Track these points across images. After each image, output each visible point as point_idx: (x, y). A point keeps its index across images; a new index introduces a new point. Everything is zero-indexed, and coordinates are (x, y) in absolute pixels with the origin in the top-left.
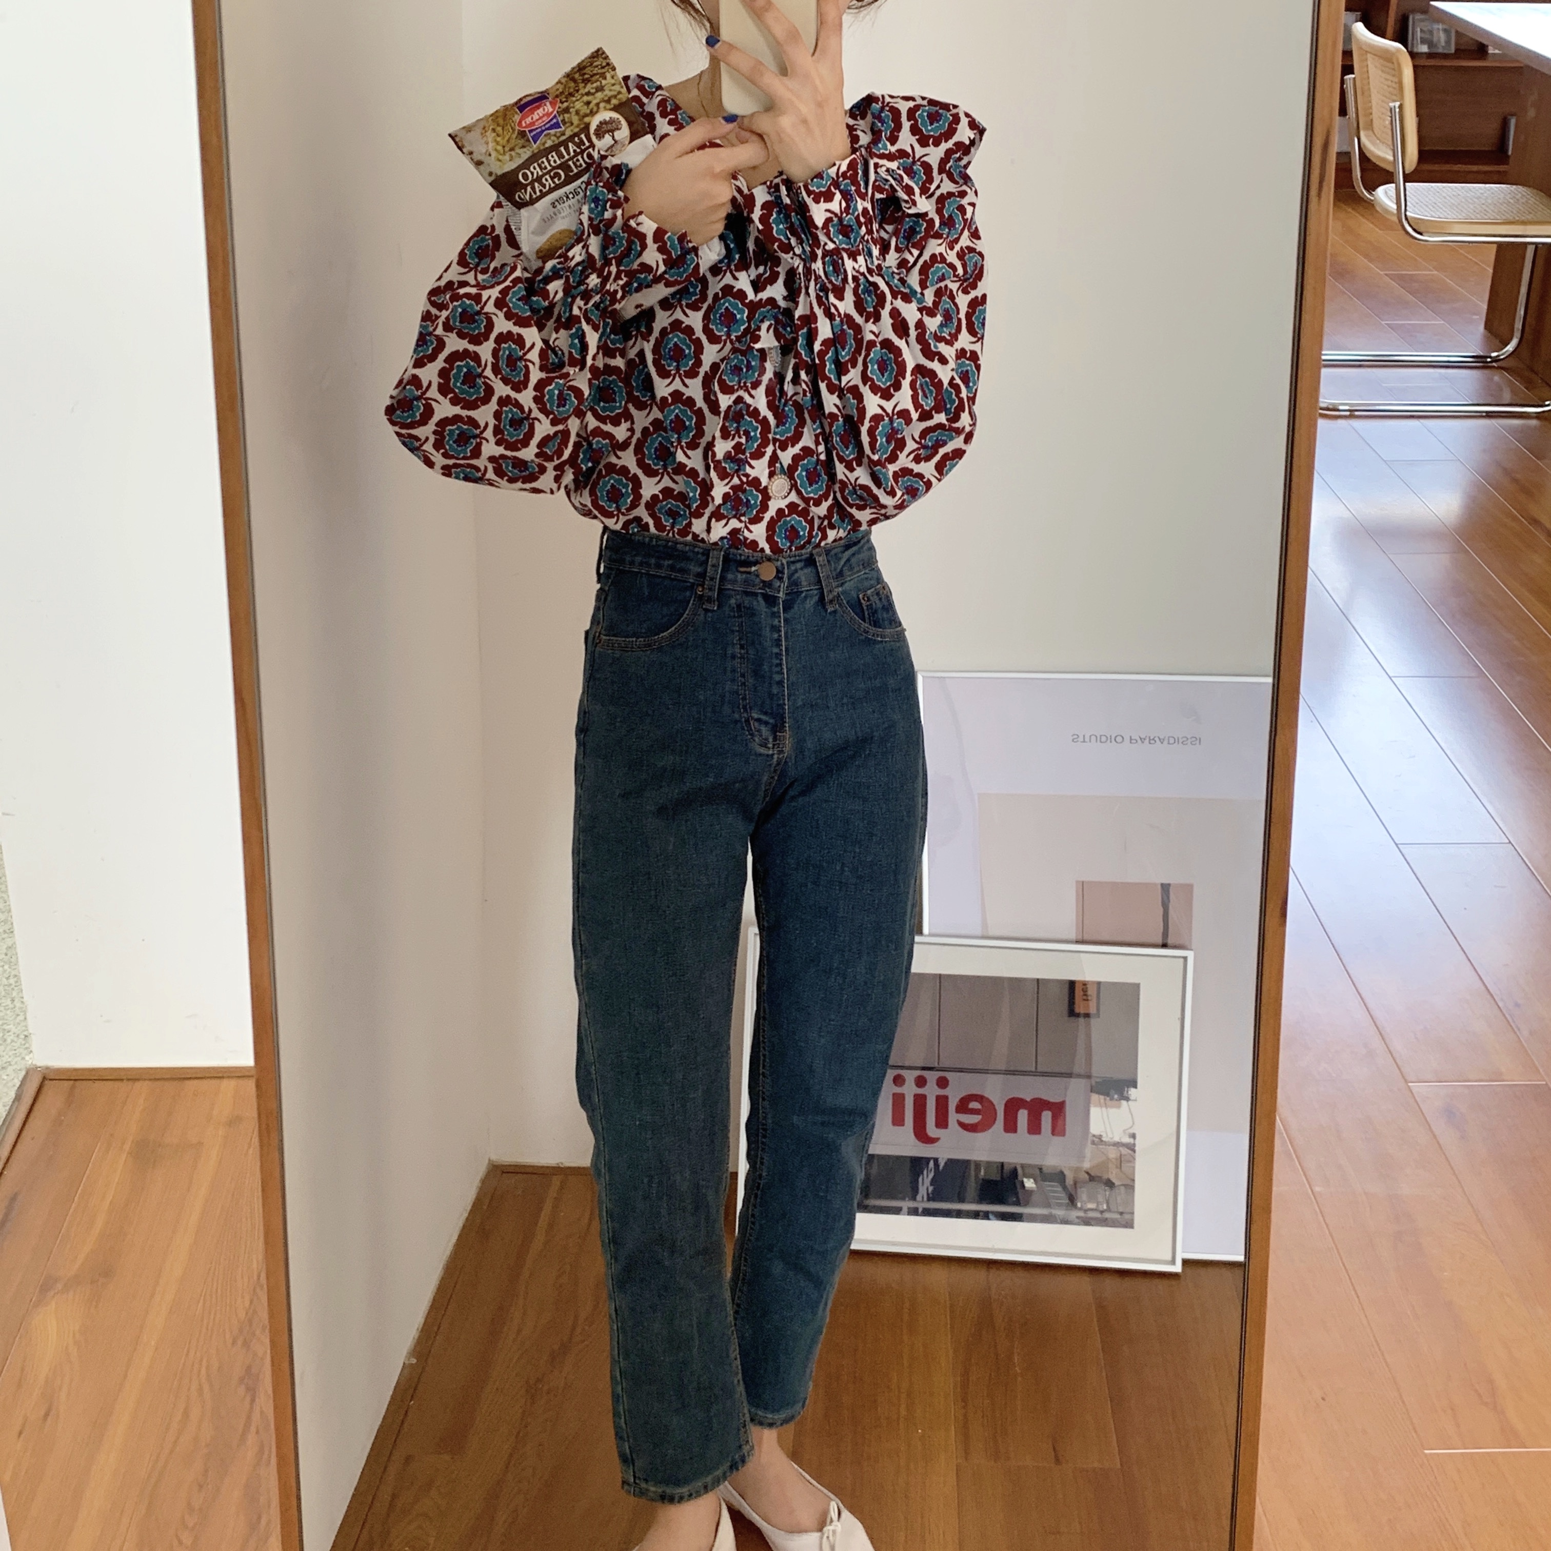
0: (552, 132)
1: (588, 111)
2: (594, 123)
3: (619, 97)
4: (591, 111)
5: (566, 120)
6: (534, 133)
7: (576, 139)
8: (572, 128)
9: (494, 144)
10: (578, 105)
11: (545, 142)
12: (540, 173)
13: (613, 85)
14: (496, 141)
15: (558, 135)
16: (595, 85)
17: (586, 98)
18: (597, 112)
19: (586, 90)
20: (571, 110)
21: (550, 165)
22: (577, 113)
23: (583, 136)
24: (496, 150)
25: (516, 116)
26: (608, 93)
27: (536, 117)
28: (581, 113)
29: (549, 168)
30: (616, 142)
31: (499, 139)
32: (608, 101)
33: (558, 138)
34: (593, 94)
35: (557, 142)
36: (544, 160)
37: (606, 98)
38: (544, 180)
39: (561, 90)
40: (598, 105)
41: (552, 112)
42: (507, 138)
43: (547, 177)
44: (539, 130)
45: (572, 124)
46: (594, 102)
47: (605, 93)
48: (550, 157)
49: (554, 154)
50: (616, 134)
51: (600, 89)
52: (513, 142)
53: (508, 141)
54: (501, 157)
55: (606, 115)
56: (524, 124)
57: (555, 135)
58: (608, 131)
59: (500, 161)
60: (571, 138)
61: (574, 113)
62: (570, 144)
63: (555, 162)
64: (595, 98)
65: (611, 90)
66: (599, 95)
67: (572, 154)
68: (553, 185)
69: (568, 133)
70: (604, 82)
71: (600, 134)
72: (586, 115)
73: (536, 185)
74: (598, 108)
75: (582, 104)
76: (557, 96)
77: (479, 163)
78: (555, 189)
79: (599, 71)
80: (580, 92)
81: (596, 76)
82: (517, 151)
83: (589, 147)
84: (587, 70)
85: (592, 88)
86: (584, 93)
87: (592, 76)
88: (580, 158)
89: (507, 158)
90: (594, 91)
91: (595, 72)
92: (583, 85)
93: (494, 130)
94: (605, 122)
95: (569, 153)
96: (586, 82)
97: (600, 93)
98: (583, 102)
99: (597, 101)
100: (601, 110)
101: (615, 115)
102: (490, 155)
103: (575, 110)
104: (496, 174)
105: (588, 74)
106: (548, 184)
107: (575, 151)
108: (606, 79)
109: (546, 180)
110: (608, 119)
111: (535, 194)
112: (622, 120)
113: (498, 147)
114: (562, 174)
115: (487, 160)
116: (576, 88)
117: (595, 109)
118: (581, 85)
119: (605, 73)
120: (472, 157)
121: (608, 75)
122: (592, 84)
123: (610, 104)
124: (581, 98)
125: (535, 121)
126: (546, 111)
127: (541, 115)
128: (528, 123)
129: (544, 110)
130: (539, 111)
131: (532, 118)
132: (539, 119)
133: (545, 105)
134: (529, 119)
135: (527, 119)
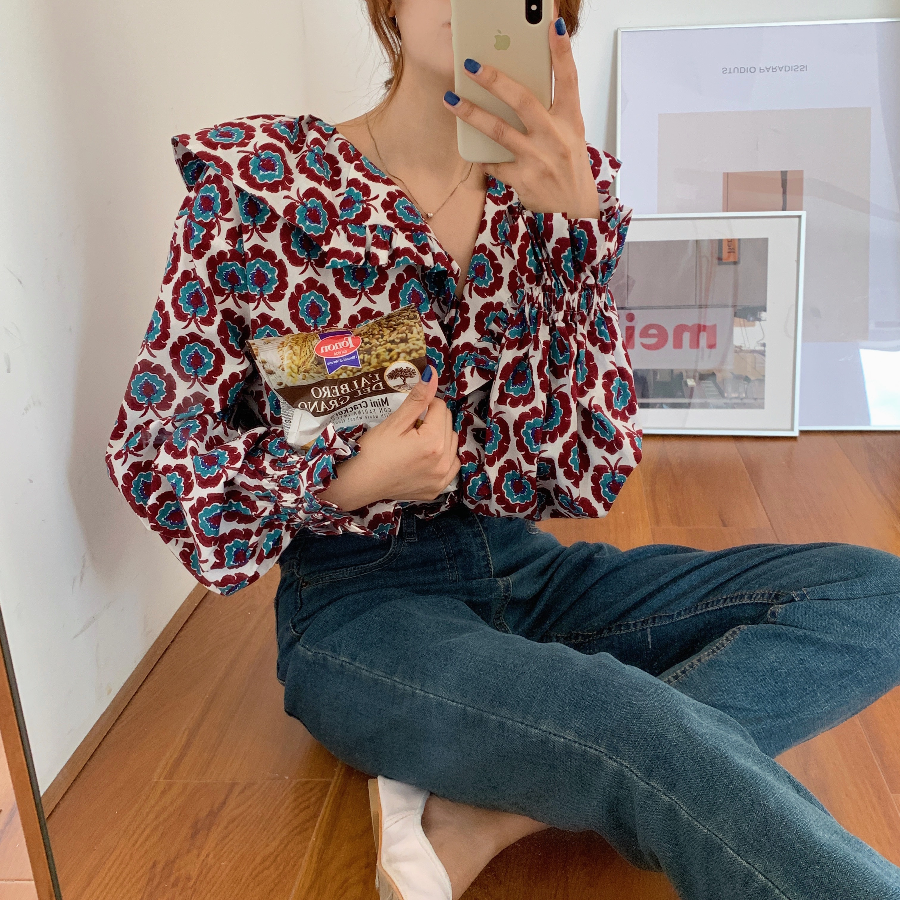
0: (350, 367)
1: (388, 358)
2: (392, 367)
3: (420, 352)
4: (391, 359)
5: (366, 360)
6: (332, 363)
7: (370, 376)
8: (369, 367)
9: (290, 361)
10: (380, 350)
11: (341, 374)
12: (329, 396)
13: (418, 340)
14: (291, 358)
15: (354, 370)
16: (400, 336)
17: (389, 345)
18: (396, 360)
19: (391, 338)
20: (373, 353)
21: (340, 393)
22: (378, 356)
23: (377, 375)
24: (291, 368)
25: (316, 341)
26: (410, 345)
27: (335, 347)
28: (381, 357)
29: (338, 395)
30: (405, 384)
31: (294, 358)
32: (409, 353)
33: (354, 373)
34: (397, 344)
35: (351, 376)
36: (336, 387)
37: (408, 350)
38: (331, 403)
39: (365, 331)
40: (399, 354)
41: (354, 348)
42: (302, 360)
43: (335, 401)
44: (336, 362)
45: (370, 364)
46: (397, 351)
47: (408, 345)
48: (342, 387)
49: (346, 385)
50: (408, 380)
51: (404, 340)
52: (308, 365)
53: (304, 363)
54: (293, 374)
55: (402, 364)
56: (322, 351)
57: (351, 371)
58: (401, 376)
59: (292, 377)
60: (366, 375)
61: (374, 356)
62: (363, 379)
63: (345, 391)
64: (398, 348)
65: (414, 344)
66: (402, 346)
67: (363, 386)
68: (337, 406)
69: (365, 370)
70: (409, 335)
71: (393, 375)
72: (386, 361)
73: (323, 403)
74: (398, 356)
75: (384, 350)
76: (360, 335)
77: (271, 373)
78: (339, 408)
79: (405, 321)
80: (384, 339)
81: (402, 325)
82: (312, 374)
83: (379, 382)
84: (394, 319)
85: (397, 338)
86: (388, 340)
87: (398, 325)
88: (368, 389)
89: (301, 376)
90: (398, 341)
91: (401, 321)
92: (389, 331)
93: (291, 348)
94: (401, 370)
95: (359, 385)
96: (392, 329)
97: (404, 344)
98: (386, 348)
99: (399, 350)
100: (400, 359)
101: (412, 366)
102: (283, 370)
103: (376, 353)
104: (286, 385)
105: (394, 321)
106: (333, 406)
107: (366, 384)
108: (412, 333)
109: (333, 403)
110: (404, 368)
111: (320, 410)
112: (417, 370)
113: (293, 366)
114: (348, 398)
115: (279, 372)
116: (381, 332)
117: (395, 357)
118: (387, 332)
119: (412, 326)
120: (265, 366)
121: (415, 330)
122: (398, 334)
123: (410, 356)
124: (384, 344)
125: (335, 351)
126: (347, 345)
127: (341, 347)
128: (327, 351)
129: (345, 344)
130: (339, 343)
131: (332, 348)
132: (338, 350)
133: (347, 340)
134: (328, 348)
135: (326, 347)
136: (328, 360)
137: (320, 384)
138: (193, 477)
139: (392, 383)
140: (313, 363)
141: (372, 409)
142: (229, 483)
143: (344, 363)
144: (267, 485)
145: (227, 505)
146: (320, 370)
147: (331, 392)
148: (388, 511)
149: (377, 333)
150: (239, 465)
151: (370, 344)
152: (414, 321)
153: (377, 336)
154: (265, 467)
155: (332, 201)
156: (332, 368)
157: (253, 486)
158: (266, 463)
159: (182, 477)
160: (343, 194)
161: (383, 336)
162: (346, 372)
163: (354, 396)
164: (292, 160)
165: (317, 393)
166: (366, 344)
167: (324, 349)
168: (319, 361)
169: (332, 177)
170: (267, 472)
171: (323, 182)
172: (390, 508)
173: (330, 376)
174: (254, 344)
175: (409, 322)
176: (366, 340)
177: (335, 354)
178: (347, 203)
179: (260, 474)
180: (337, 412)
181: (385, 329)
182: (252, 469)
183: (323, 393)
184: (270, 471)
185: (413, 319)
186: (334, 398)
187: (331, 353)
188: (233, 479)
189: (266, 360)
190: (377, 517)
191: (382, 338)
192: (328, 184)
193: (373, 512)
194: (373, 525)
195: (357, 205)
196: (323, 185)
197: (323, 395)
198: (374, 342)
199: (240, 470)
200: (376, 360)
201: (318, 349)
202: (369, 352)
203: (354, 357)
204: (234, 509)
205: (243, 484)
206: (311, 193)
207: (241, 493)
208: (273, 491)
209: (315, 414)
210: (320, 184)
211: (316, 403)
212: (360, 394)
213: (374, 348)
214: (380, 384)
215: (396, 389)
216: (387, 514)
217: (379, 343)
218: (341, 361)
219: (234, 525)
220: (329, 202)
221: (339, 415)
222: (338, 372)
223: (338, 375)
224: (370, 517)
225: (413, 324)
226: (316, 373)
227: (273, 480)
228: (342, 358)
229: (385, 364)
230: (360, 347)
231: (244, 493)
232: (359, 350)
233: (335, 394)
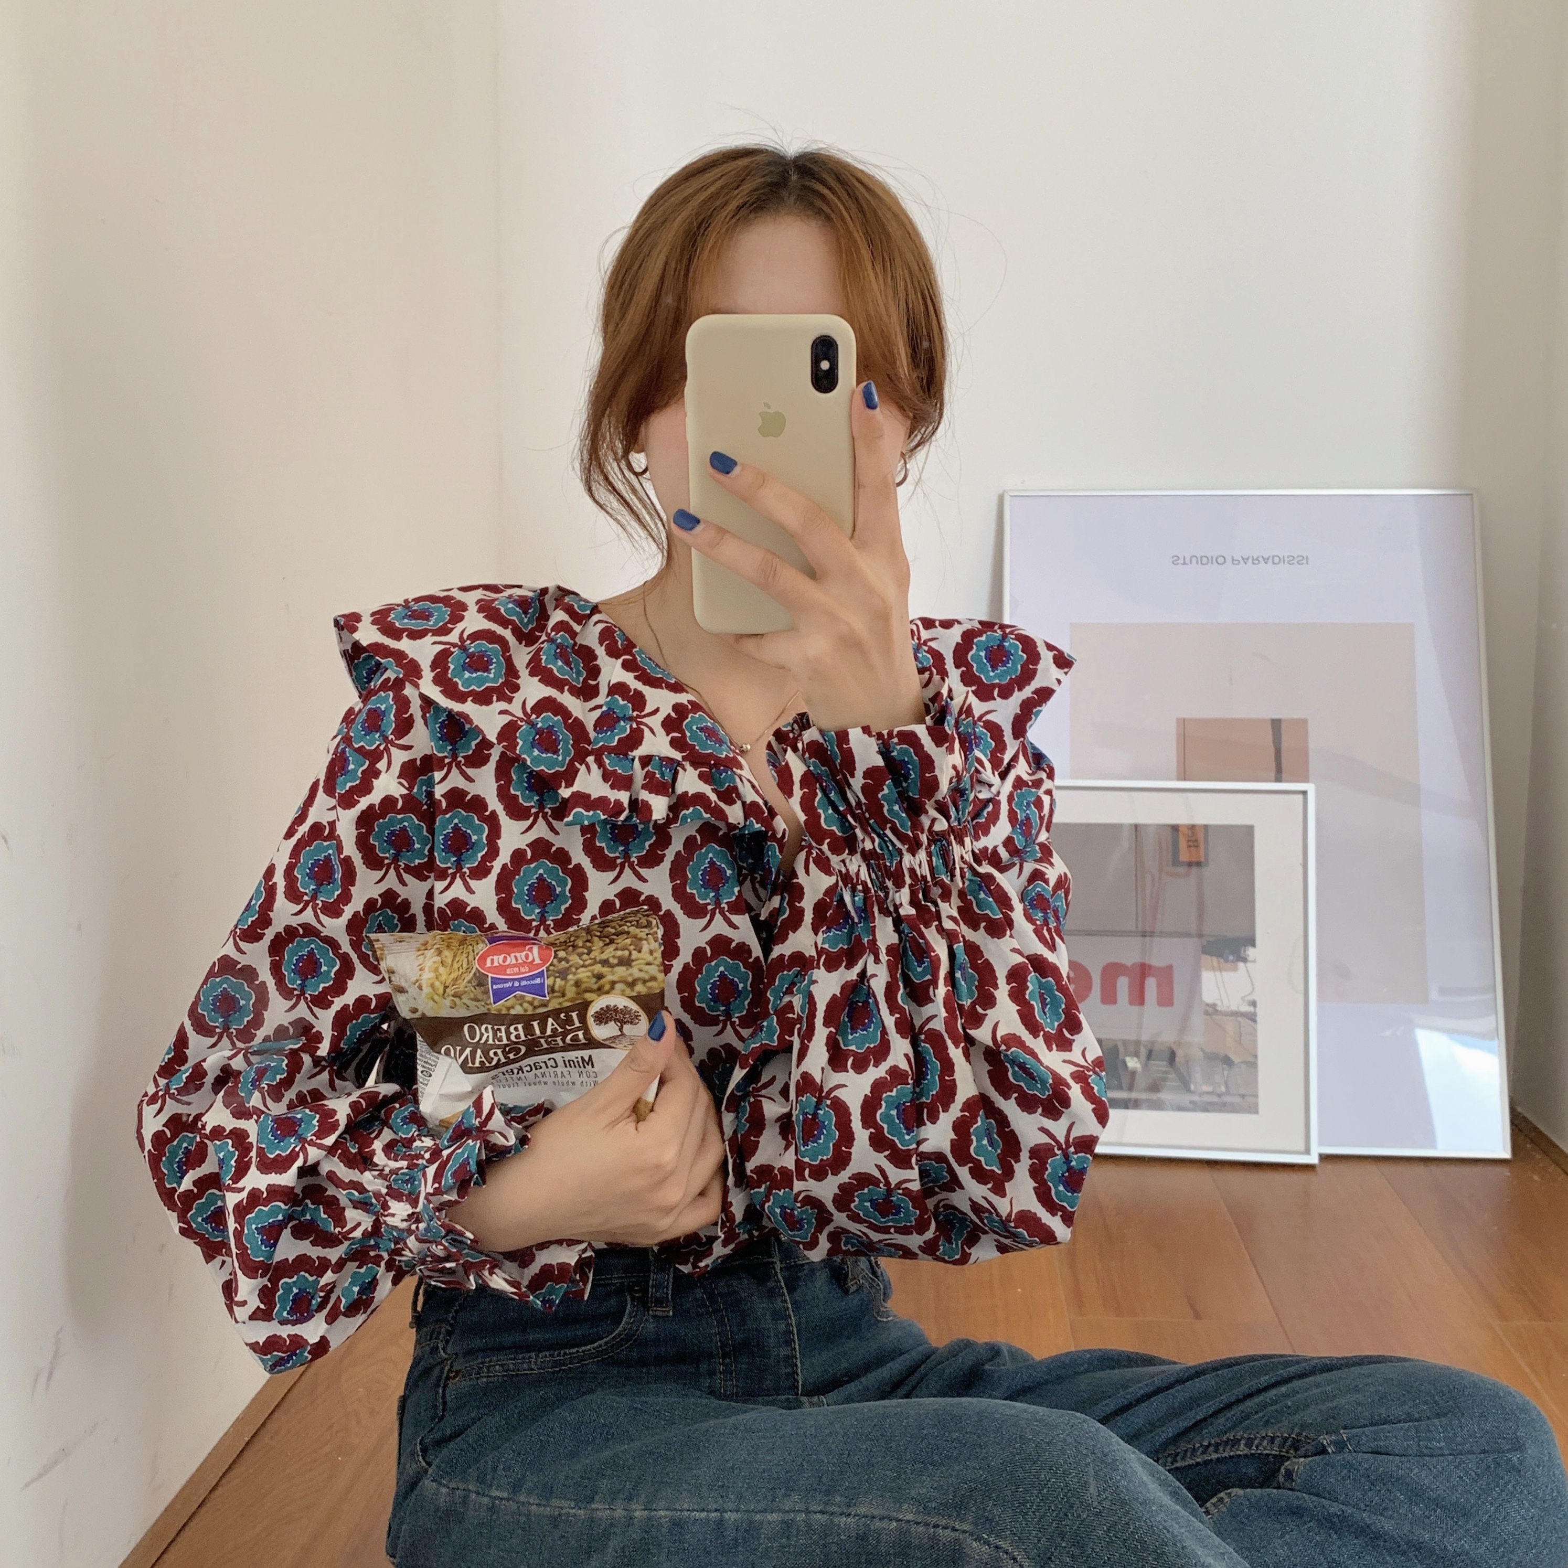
0: (529, 997)
1: (595, 987)
2: (599, 1004)
3: (649, 984)
4: (599, 989)
5: (557, 987)
6: (500, 986)
7: (562, 1015)
8: (561, 1000)
9: (432, 975)
10: (583, 974)
11: (513, 1007)
12: (491, 1042)
13: (648, 964)
14: (436, 970)
15: (536, 1003)
16: (619, 953)
17: (598, 968)
18: (607, 993)
19: (604, 956)
20: (570, 977)
21: (508, 1039)
22: (577, 984)
23: (574, 1015)
24: (432, 986)
25: (481, 946)
26: (635, 972)
27: (511, 960)
28: (583, 986)
29: (505, 1041)
30: (622, 1034)
31: (442, 970)
32: (632, 985)
33: (535, 1008)
34: (612, 966)
35: (529, 1013)
36: (503, 1028)
37: (630, 979)
38: (491, 1053)
39: (562, 940)
40: (613, 984)
41: (540, 965)
42: (454, 975)
43: (499, 1052)
44: (509, 984)
45: (563, 995)
46: (610, 978)
47: (631, 971)
48: (512, 1029)
49: (520, 1026)
50: (627, 1028)
51: (626, 962)
52: (462, 985)
53: (455, 980)
54: (436, 997)
55: (618, 1000)
56: (489, 964)
57: (531, 1003)
58: (616, 1020)
59: (434, 1001)
60: (555, 1013)
61: (572, 982)
62: (550, 1021)
63: (517, 1037)
64: (613, 973)
65: (641, 970)
66: (621, 971)
67: (549, 1032)
68: (503, 1060)
69: (554, 1005)
70: (635, 954)
71: (603, 1017)
72: (591, 992)
73: (479, 1052)
74: (612, 988)
75: (589, 974)
76: (553, 944)
77: (401, 990)
78: (505, 1064)
79: (632, 929)
80: (592, 955)
81: (625, 936)
82: (465, 1000)
83: (579, 1029)
84: (613, 924)
85: (614, 957)
86: (598, 959)
87: (618, 934)
88: (559, 1039)
89: (448, 1002)
90: (615, 961)
91: (626, 928)
92: (601, 944)
93: (439, 952)
94: (616, 1009)
95: (543, 1030)
96: (608, 940)
97: (624, 968)
98: (592, 972)
99: (614, 978)
100: (614, 991)
101: (633, 1006)
102: (420, 988)
103: (575, 978)
104: (423, 1014)
105: (613, 927)
106: (496, 1059)
107: (554, 1030)
108: (640, 951)
109: (495, 1054)
110: (621, 1007)
111: (473, 1063)
112: (641, 1013)
113: (437, 984)
114: (523, 1049)
115: (413, 991)
116: (588, 944)
117: (607, 987)
118: (598, 944)
119: (641, 939)
120: (393, 979)
121: (645, 947)
122: (616, 949)
123: (633, 990)
124: (591, 965)
125: (509, 966)
126: (530, 959)
127: (520, 961)
128: (496, 964)
129: (527, 957)
130: (518, 955)
131: (505, 960)
132: (515, 966)
133: (531, 950)
134: (498, 959)
135: (496, 957)
136: (495, 981)
137: (478, 1019)
138: (253, 1154)
139: (600, 1032)
140: (469, 982)
141: (565, 1070)
142: (308, 1171)
143: (520, 988)
144: (370, 1182)
145: (299, 1209)
146: (480, 996)
147: (495, 1035)
148: (567, 1261)
149: (580, 944)
150: (330, 1141)
151: (568, 961)
152: (647, 930)
153: (580, 950)
154: (374, 1150)
155: (580, 717)
156: (499, 995)
157: (347, 1181)
158: (378, 1145)
159: (237, 1149)
160: (600, 707)
161: (590, 951)
162: (521, 1005)
163: (533, 1048)
164: (521, 656)
165: (472, 1035)
166: (560, 960)
167: (492, 960)
168: (480, 981)
169: (585, 680)
170: (376, 1160)
171: (566, 688)
172: (570, 1256)
173: (495, 1008)
174: (378, 940)
175: (638, 931)
176: (562, 954)
177: (508, 971)
178: (607, 721)
179: (364, 1161)
180: (504, 1069)
181: (596, 939)
182: (353, 1151)
183: (482, 1035)
184: (380, 1158)
185: (646, 927)
186: (498, 1047)
187: (502, 969)
188: (317, 1164)
189: (395, 969)
190: (547, 1270)
191: (588, 954)
192: (575, 692)
193: (544, 1258)
194: (536, 1284)
195: (622, 723)
196: (566, 693)
197: (480, 1039)
198: (574, 959)
199: (331, 1151)
200: (574, 989)
201: (483, 959)
202: (563, 974)
203: (538, 981)
204: (308, 1217)
205: (331, 1176)
206: (546, 705)
207: (326, 1190)
208: (377, 1195)
209: (466, 1068)
210: (562, 692)
211: (468, 1051)
212: (545, 1046)
213: (573, 970)
214: (580, 1034)
215: (606, 1043)
216: (563, 1267)
217: (581, 962)
218: (517, 984)
219: (305, 1247)
220: (576, 719)
221: (507, 1076)
222: (509, 1004)
223: (508, 1009)
224: (534, 1268)
225: (643, 935)
226: (472, 999)
227: (382, 1175)
228: (519, 980)
229: (588, 996)
230: (551, 965)
231: (331, 1191)
232: (548, 970)
233: (500, 1040)
